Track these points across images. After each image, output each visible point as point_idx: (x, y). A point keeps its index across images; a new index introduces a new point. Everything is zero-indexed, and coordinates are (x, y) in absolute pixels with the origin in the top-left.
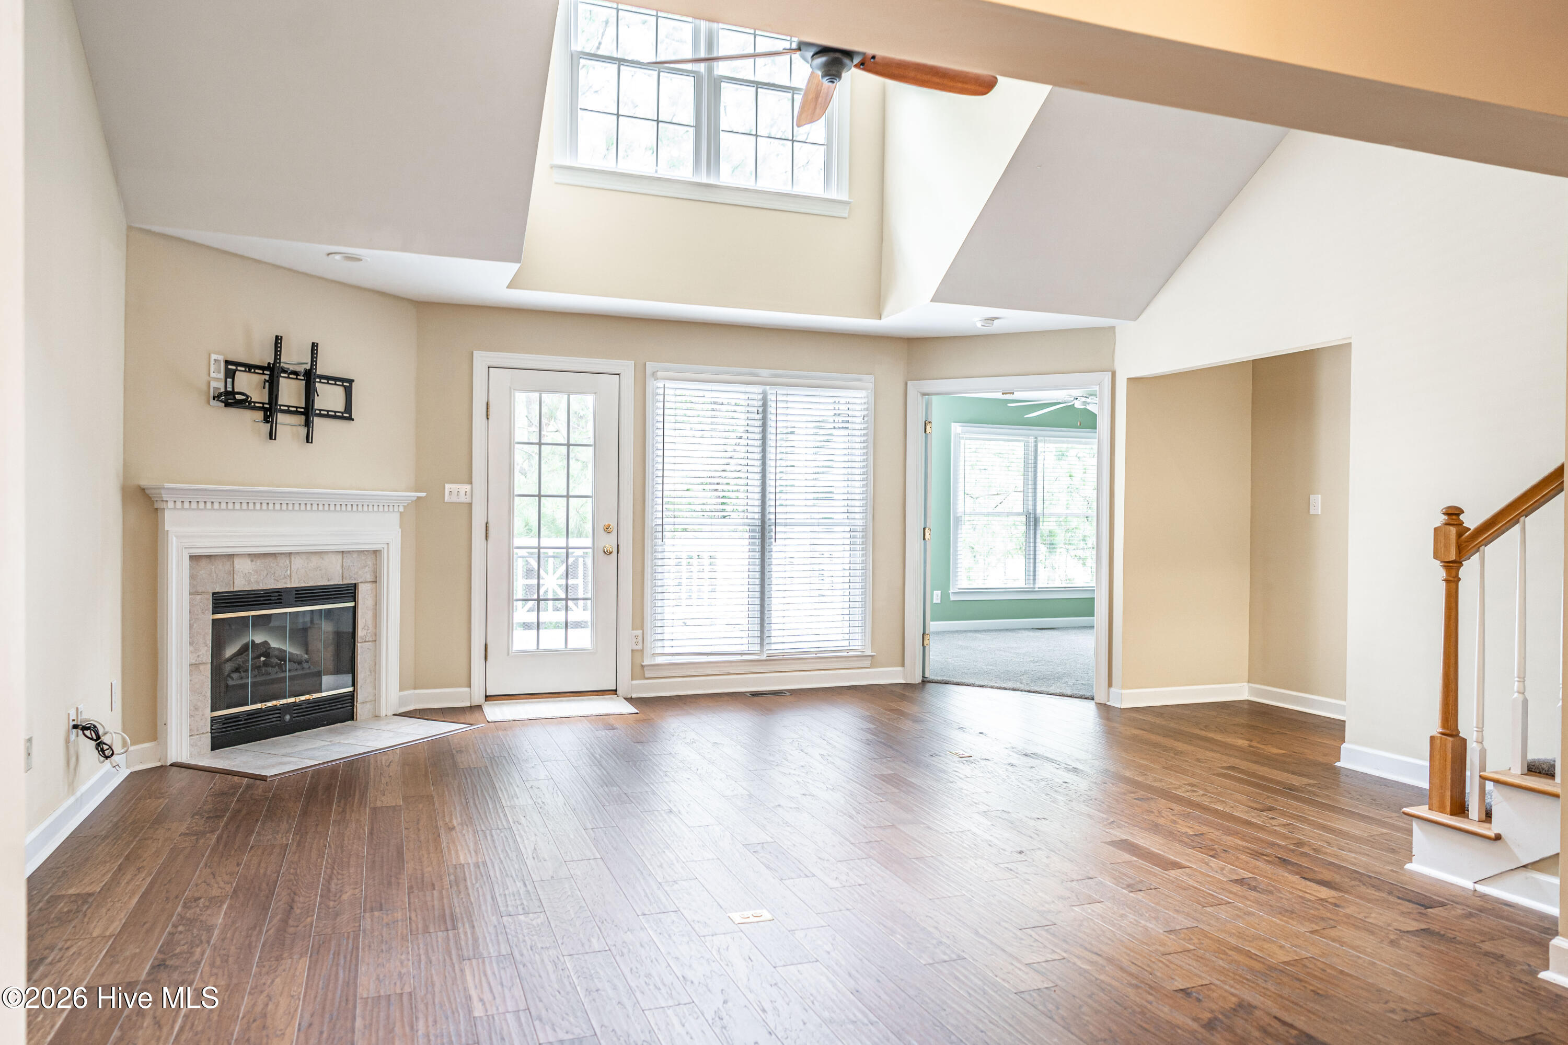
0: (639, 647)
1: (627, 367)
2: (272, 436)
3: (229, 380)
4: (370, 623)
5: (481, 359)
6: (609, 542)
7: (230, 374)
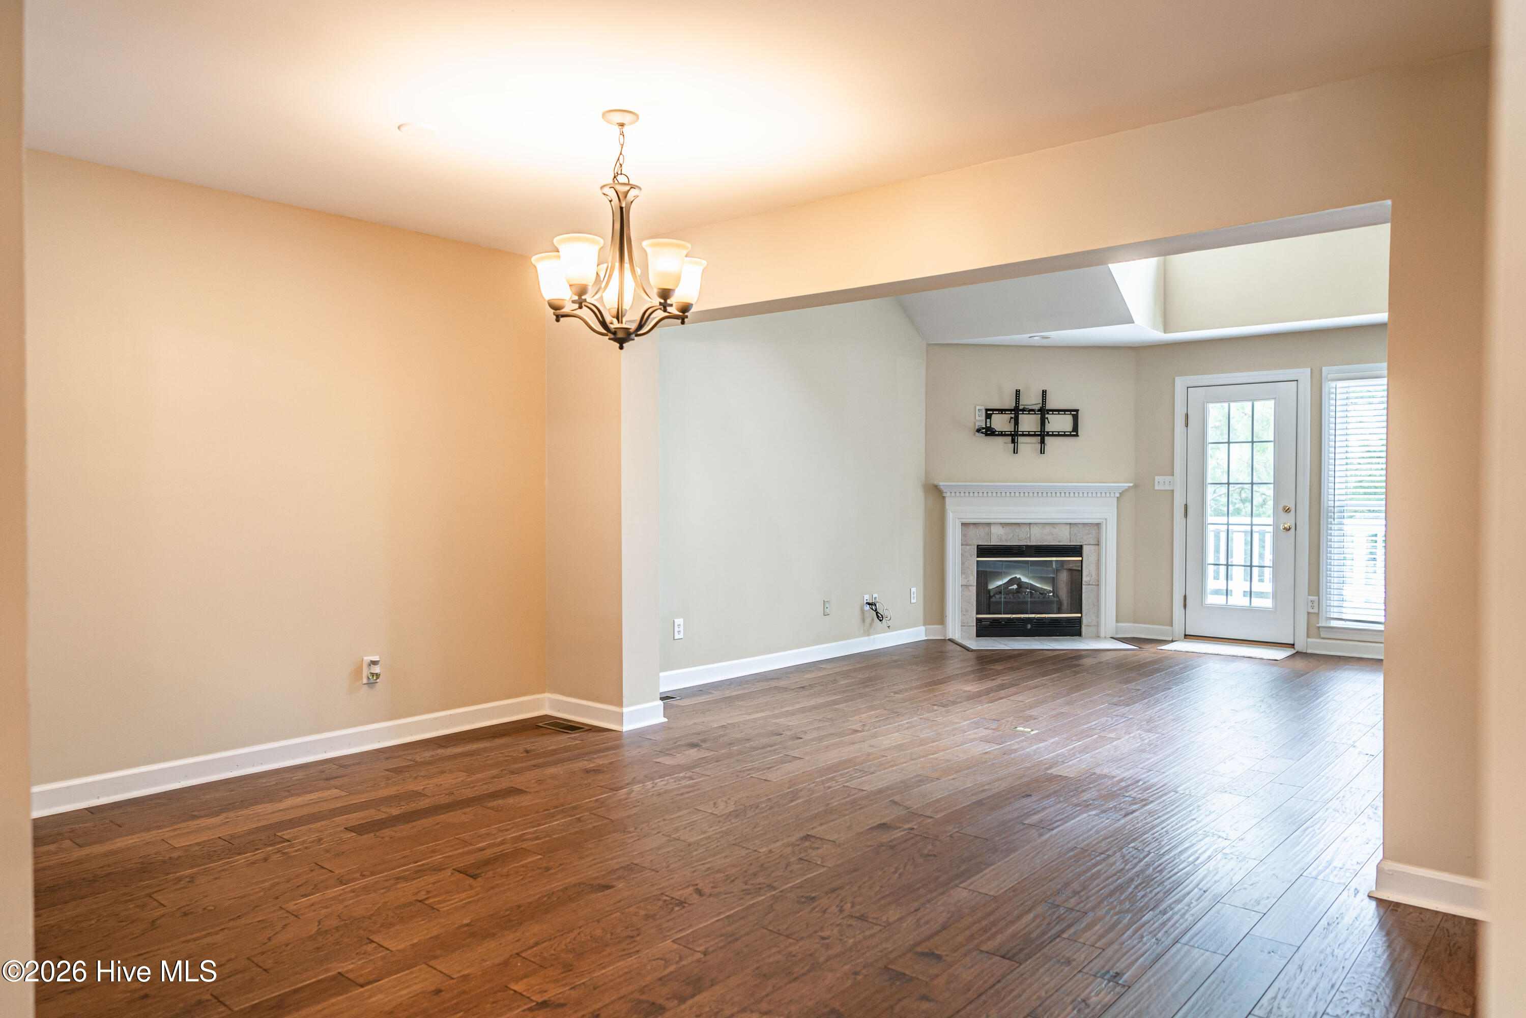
0: (1315, 611)
1: (1304, 374)
2: (1015, 451)
3: (988, 420)
4: (1094, 573)
5: (1180, 383)
6: (1289, 521)
7: (988, 416)
